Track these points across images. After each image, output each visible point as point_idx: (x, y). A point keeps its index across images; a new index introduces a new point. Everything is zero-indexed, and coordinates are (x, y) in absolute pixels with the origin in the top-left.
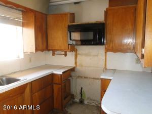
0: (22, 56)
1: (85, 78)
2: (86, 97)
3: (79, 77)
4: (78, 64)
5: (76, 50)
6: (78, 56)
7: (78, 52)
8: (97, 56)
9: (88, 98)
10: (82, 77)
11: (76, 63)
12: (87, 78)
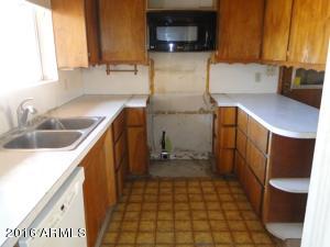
0: (54, 76)
1: (170, 113)
2: (173, 146)
3: (158, 113)
4: (156, 88)
5: (153, 62)
6: (156, 73)
7: (156, 66)
8: (193, 71)
9: (176, 149)
10: (164, 113)
11: (152, 87)
12: (174, 113)
